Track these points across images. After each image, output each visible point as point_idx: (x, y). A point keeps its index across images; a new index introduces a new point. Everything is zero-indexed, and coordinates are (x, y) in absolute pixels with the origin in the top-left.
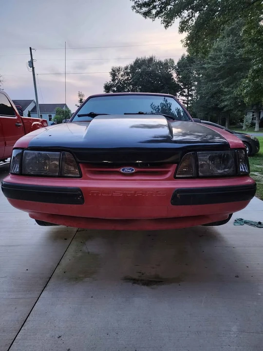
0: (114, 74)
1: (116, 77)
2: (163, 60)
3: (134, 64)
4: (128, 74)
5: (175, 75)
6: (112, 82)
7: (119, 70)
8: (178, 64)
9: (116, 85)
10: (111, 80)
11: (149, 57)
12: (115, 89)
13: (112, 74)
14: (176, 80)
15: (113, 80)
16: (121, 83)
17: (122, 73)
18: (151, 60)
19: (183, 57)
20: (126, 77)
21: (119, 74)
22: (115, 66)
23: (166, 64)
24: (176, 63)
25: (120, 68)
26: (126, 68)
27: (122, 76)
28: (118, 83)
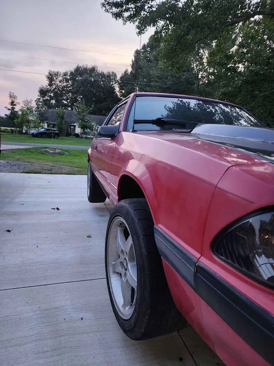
0: (51, 77)
1: (53, 82)
2: (105, 72)
3: (75, 71)
4: (67, 81)
5: (117, 89)
6: (49, 87)
7: (57, 74)
8: (121, 78)
9: (54, 90)
10: (47, 85)
11: (91, 67)
12: (52, 95)
13: (48, 78)
14: (118, 94)
15: (50, 85)
16: (59, 89)
17: (60, 78)
18: (93, 69)
19: (125, 72)
20: (65, 84)
21: (56, 78)
22: (53, 70)
23: (109, 76)
24: (118, 78)
25: (58, 73)
26: (65, 74)
27: (60, 82)
28: (55, 88)
